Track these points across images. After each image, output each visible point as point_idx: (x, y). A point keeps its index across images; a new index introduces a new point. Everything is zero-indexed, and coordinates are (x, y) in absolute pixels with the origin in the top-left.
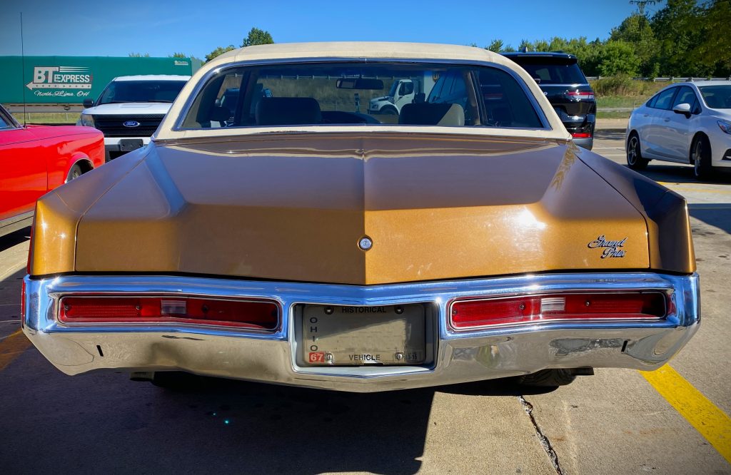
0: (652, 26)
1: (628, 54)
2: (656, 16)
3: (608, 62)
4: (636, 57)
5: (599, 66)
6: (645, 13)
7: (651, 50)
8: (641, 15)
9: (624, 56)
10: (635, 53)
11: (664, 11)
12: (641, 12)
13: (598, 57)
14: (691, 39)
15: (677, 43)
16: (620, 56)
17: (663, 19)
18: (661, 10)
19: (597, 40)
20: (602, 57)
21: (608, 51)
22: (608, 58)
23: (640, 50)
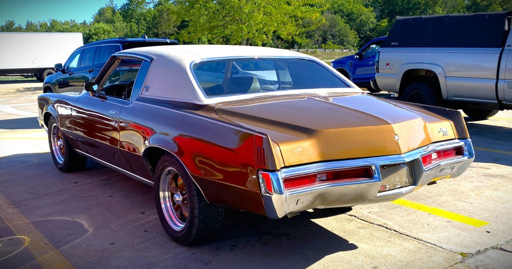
0: (120, 13)
1: (109, 32)
2: (122, 7)
3: (96, 37)
4: (115, 34)
5: (91, 40)
6: (114, 5)
7: (124, 29)
8: (112, 6)
9: (106, 33)
10: (113, 32)
11: (127, 4)
12: (112, 4)
13: (89, 34)
14: (147, 23)
15: (139, 25)
16: (103, 33)
17: (127, 10)
18: (125, 3)
19: (85, 22)
20: (91, 33)
21: (95, 30)
22: (96, 35)
23: (116, 29)
